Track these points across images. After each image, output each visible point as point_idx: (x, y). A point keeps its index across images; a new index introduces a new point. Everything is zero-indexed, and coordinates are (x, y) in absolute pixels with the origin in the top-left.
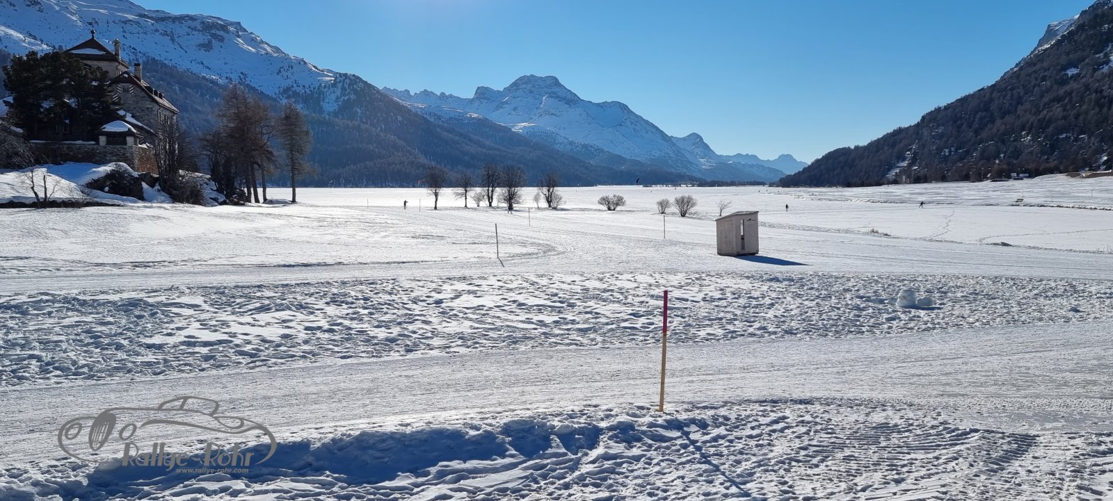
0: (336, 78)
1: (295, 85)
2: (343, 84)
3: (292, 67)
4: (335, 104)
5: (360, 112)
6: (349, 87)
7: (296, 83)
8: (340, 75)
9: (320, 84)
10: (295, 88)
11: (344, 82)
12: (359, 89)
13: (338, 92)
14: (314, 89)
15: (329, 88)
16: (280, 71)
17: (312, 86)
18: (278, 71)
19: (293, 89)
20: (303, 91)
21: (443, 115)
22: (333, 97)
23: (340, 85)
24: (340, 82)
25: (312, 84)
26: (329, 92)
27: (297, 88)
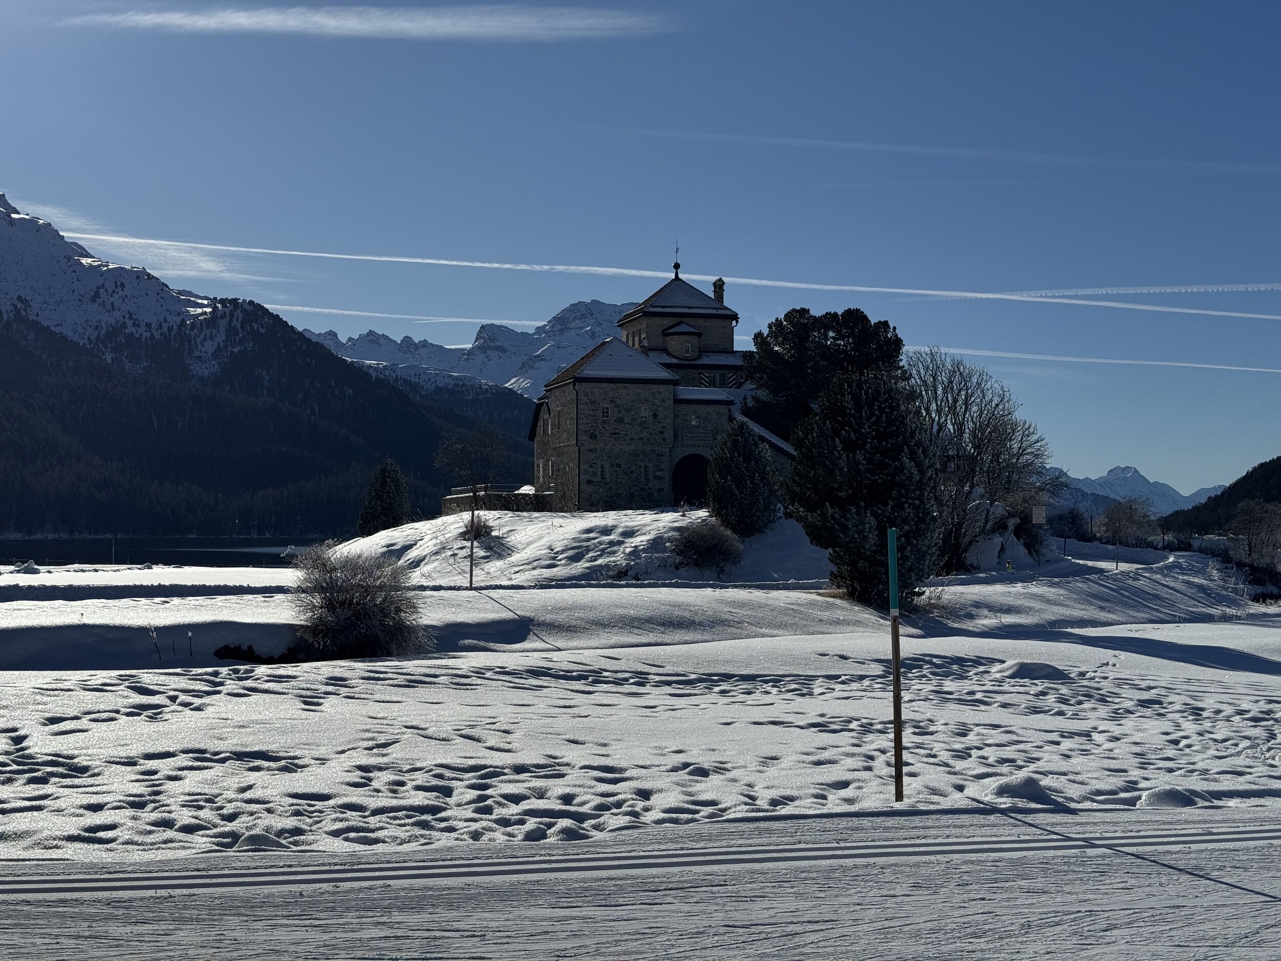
0: (215, 308)
1: (129, 323)
2: (231, 321)
3: (122, 285)
4: (215, 363)
5: (267, 378)
6: (242, 327)
7: (131, 318)
8: (223, 301)
9: (183, 321)
10: (130, 329)
11: (232, 316)
12: (263, 331)
13: (221, 337)
14: (170, 329)
15: (201, 330)
16: (97, 295)
17: (165, 326)
18: (92, 293)
19: (128, 331)
20: (149, 334)
21: (422, 383)
22: (209, 347)
23: (223, 323)
24: (223, 316)
25: (166, 321)
26: (202, 337)
27: (133, 330)
